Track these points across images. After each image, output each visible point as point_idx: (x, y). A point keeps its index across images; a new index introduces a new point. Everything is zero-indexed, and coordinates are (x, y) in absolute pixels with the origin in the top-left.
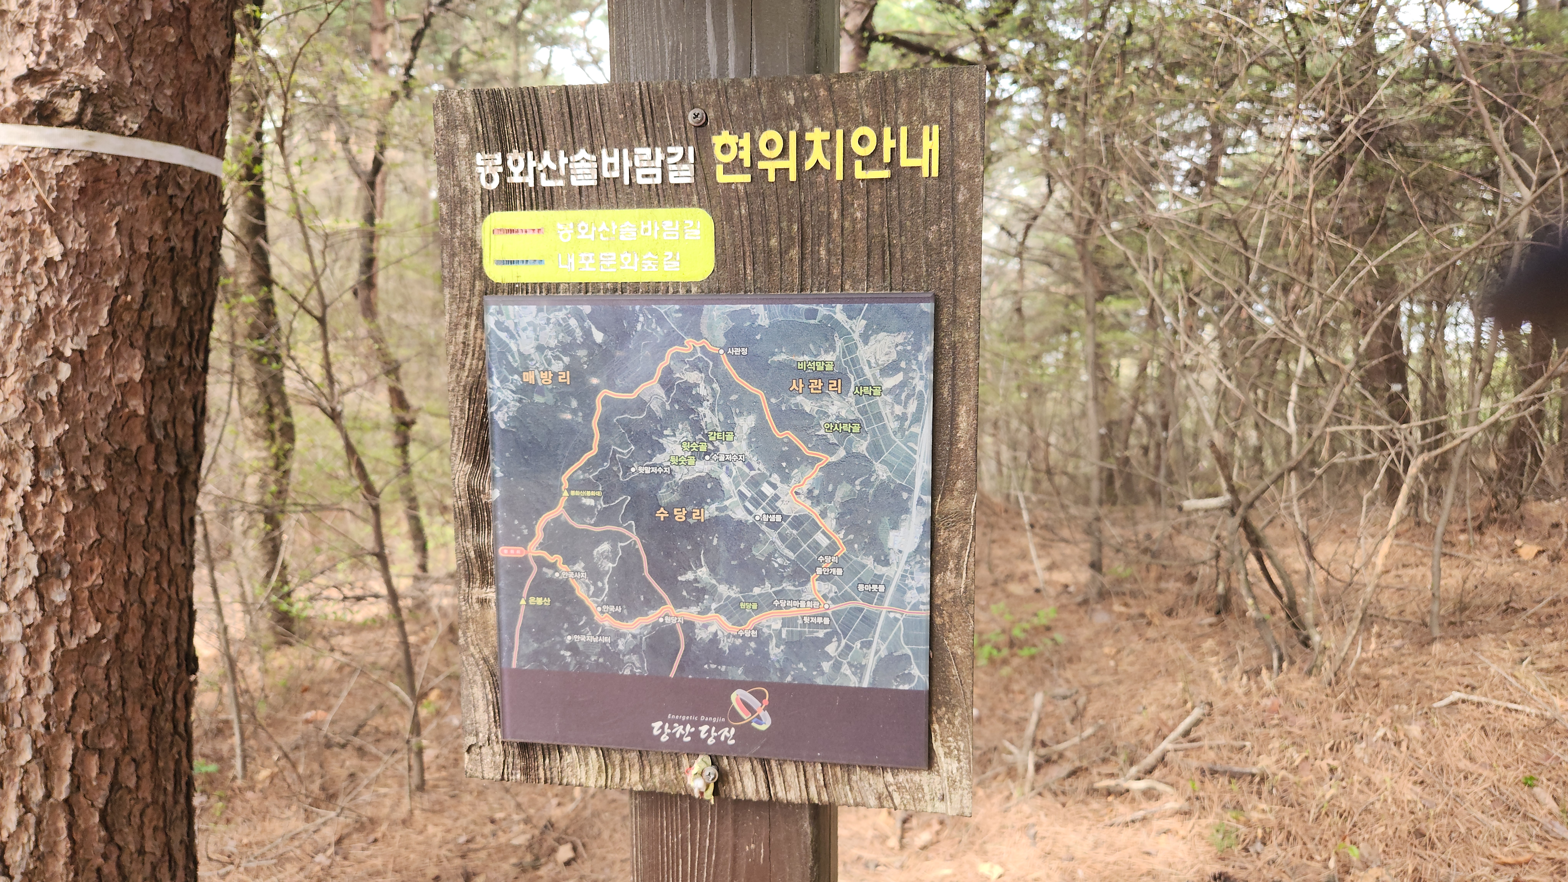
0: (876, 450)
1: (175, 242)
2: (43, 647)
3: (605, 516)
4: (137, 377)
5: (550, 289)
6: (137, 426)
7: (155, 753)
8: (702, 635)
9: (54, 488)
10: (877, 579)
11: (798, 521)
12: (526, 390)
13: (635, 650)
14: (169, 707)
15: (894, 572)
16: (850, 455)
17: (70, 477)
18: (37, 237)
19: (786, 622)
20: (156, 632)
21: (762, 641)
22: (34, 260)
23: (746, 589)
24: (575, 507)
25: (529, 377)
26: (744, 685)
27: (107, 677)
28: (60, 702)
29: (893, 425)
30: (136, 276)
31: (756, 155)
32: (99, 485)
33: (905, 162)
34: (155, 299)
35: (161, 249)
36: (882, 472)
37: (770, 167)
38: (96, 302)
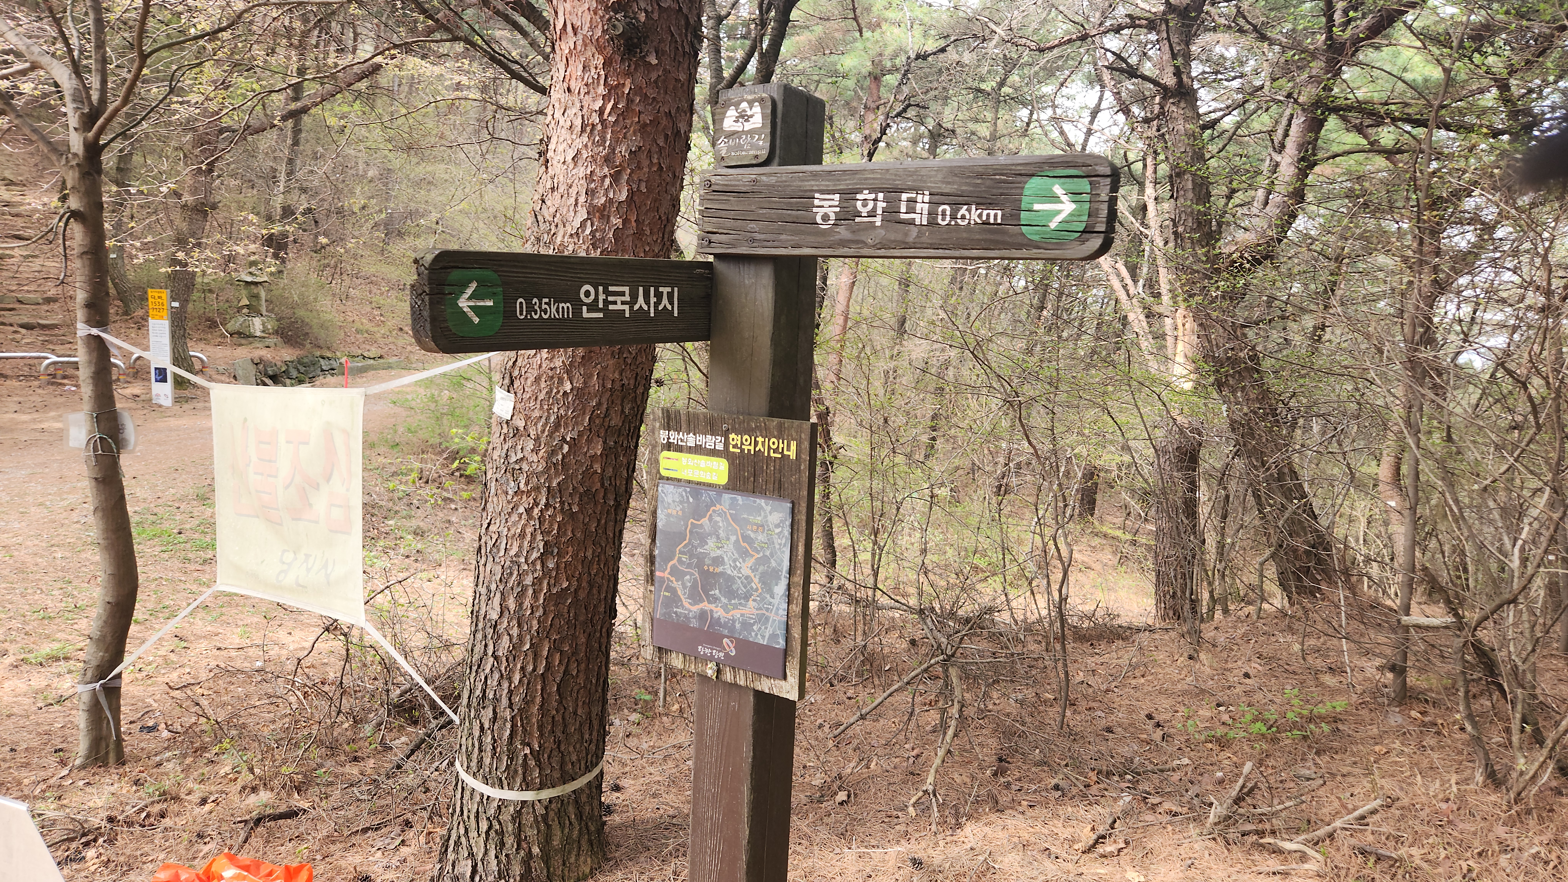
0: (772, 555)
1: (625, 381)
2: (541, 590)
3: (689, 566)
4: (599, 453)
5: (679, 480)
6: (596, 478)
7: (588, 659)
8: (716, 615)
9: (555, 508)
10: (770, 604)
11: (747, 577)
12: (669, 515)
13: (695, 618)
14: (598, 635)
15: (776, 601)
16: (765, 556)
17: (562, 503)
18: (561, 381)
19: (742, 615)
20: (595, 591)
21: (734, 621)
22: (558, 392)
23: (730, 600)
24: (680, 560)
25: (670, 511)
26: (728, 637)
27: (569, 612)
28: (545, 621)
29: (777, 547)
30: (604, 400)
31: (742, 443)
32: (575, 509)
33: (786, 453)
34: (612, 412)
35: (617, 386)
36: (773, 564)
37: (746, 448)
38: (584, 413)
